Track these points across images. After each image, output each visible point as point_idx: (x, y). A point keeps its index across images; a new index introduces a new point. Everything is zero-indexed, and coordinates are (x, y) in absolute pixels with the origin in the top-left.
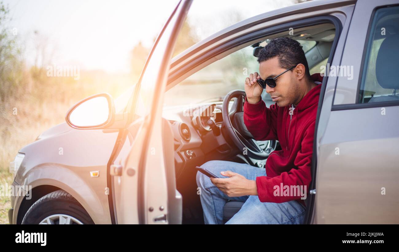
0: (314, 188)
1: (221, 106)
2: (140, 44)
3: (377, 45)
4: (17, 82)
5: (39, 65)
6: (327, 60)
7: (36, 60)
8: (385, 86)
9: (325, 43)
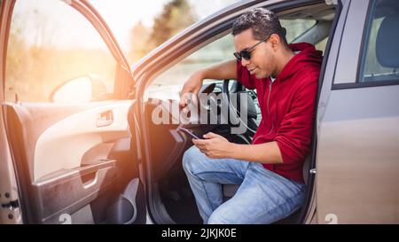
0: (314, 167)
1: (222, 85)
2: (140, 23)
3: (377, 24)
4: (17, 60)
5: (39, 44)
6: (327, 39)
7: (36, 39)
8: (385, 65)
9: (325, 22)
